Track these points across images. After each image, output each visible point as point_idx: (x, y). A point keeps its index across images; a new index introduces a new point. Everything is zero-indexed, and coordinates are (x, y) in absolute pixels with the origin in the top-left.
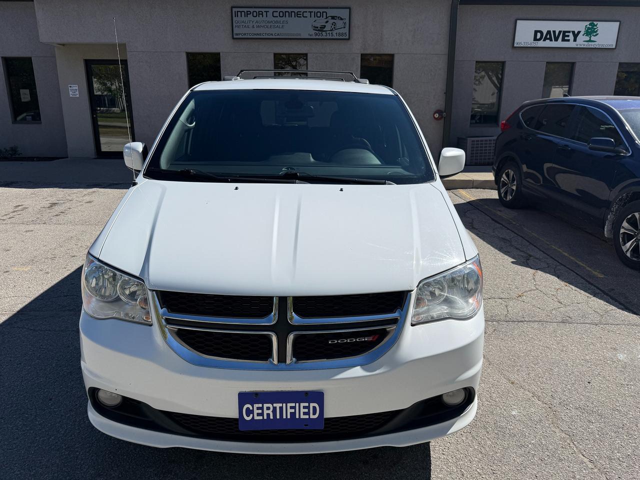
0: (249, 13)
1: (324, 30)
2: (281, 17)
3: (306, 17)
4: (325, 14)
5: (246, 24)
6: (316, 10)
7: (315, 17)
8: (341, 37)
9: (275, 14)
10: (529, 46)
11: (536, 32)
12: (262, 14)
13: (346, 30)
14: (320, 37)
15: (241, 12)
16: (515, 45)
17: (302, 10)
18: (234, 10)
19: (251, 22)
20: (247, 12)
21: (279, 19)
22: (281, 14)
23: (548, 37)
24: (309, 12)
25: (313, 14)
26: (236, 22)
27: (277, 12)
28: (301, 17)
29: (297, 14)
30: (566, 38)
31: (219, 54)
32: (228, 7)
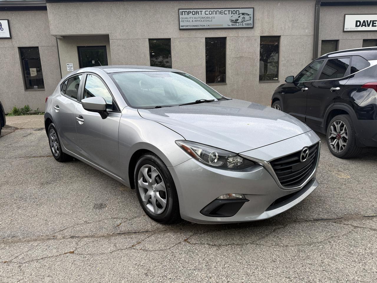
0: (190, 12)
1: (238, 22)
2: (210, 14)
3: (226, 14)
4: (238, 12)
5: (188, 20)
6: (233, 10)
7: (232, 14)
8: (248, 26)
9: (207, 13)
10: (353, 30)
11: (357, 22)
12: (198, 13)
13: (251, 22)
14: (235, 27)
15: (185, 12)
16: (345, 30)
17: (224, 10)
18: (180, 11)
19: (191, 18)
20: (189, 12)
21: (209, 16)
22: (210, 13)
23: (364, 24)
24: (228, 11)
25: (230, 12)
26: (182, 18)
27: (208, 11)
28: (223, 14)
29: (221, 12)
30: (374, 25)
31: (170, 39)
32: (176, 9)
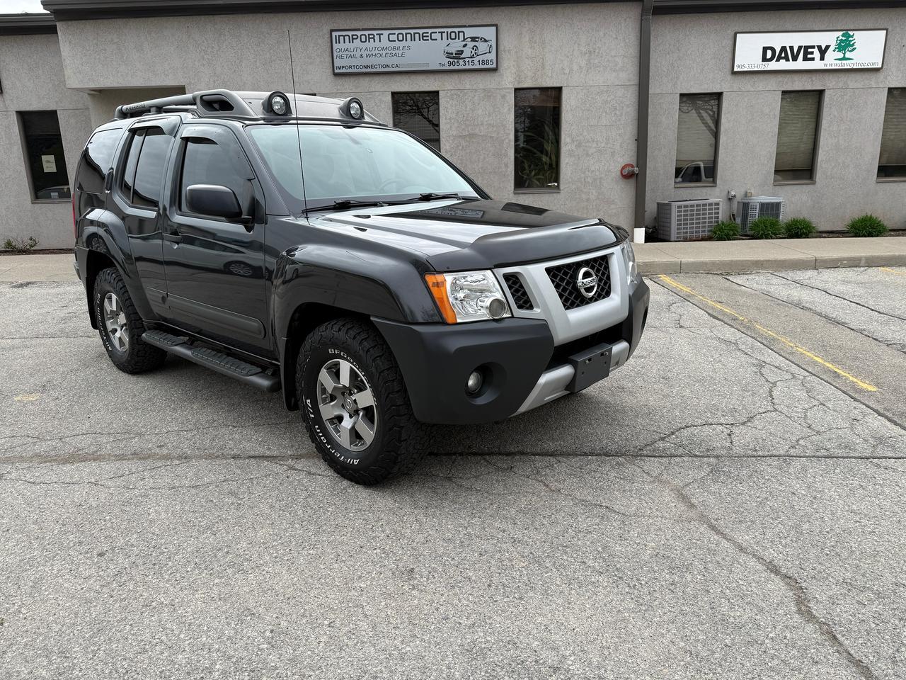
0: (355, 37)
1: (462, 57)
2: (398, 40)
3: (436, 40)
4: (461, 34)
5: (351, 53)
6: (450, 30)
7: (448, 39)
8: (485, 66)
9: (392, 37)
10: (756, 69)
12: (373, 38)
13: (493, 56)
14: (456, 67)
15: (344, 36)
16: (736, 69)
17: (430, 31)
18: (334, 34)
19: (358, 49)
20: (353, 35)
21: (397, 44)
22: (400, 37)
23: (783, 55)
24: (439, 32)
25: (445, 35)
26: (338, 50)
27: (395, 34)
28: (428, 40)
29: (423, 36)
30: (809, 56)
32: (326, 30)
